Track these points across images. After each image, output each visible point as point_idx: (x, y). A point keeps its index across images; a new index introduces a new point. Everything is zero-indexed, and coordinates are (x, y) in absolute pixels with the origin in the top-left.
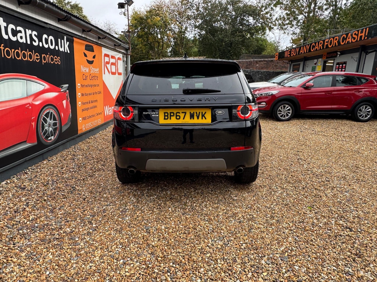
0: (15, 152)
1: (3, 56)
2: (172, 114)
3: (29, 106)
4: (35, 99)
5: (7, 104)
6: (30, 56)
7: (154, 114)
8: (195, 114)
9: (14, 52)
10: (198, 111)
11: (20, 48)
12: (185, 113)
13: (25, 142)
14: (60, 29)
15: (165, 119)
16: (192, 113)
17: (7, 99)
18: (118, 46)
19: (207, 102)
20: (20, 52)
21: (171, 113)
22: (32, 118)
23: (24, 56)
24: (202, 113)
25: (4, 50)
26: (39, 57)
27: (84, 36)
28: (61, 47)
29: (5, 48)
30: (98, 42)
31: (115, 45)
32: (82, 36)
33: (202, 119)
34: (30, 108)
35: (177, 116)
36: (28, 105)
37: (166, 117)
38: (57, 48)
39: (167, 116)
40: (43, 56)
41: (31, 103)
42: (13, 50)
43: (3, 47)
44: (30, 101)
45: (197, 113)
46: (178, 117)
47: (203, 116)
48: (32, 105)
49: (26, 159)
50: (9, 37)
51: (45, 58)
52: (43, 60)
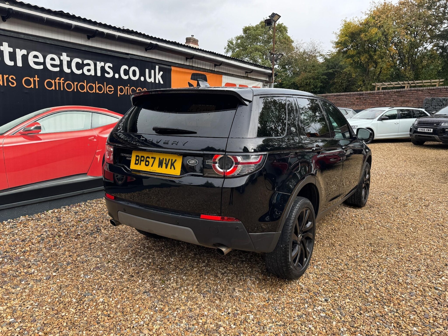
0: (71, 182)
1: (62, 89)
2: (142, 159)
3: (93, 139)
4: (103, 132)
5: (63, 135)
6: (100, 89)
7: (128, 157)
8: (164, 162)
9: (77, 85)
10: (168, 157)
11: (85, 81)
12: (155, 158)
13: (85, 174)
14: (148, 59)
15: (136, 164)
16: (161, 160)
17: (64, 130)
18: (250, 73)
19: (174, 146)
20: (85, 85)
21: (142, 157)
22: (97, 151)
23: (91, 88)
24: (172, 160)
25: (64, 84)
26: (113, 89)
27: (188, 64)
28: (150, 77)
29: (65, 82)
30: (214, 70)
31: (246, 72)
32: (185, 64)
33: (171, 168)
34: (95, 140)
35: (146, 161)
36: (93, 137)
37: (137, 162)
38: (142, 79)
39: (138, 160)
40: (119, 88)
41: (97, 136)
42: (75, 83)
43: (63, 80)
44: (96, 133)
45: (166, 161)
46: (147, 163)
47: (172, 164)
48: (98, 138)
49: (84, 191)
50: (72, 70)
51: (121, 90)
52: (119, 92)
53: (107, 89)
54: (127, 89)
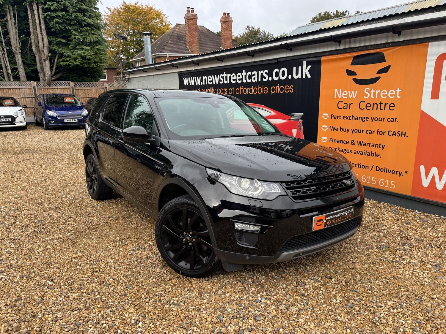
11: (253, 86)
20: (252, 89)
26: (268, 90)
28: (297, 74)
29: (244, 88)
38: (290, 77)
40: (271, 88)
50: (246, 81)
51: (273, 90)
52: (271, 92)
53: (264, 90)
54: (277, 88)
